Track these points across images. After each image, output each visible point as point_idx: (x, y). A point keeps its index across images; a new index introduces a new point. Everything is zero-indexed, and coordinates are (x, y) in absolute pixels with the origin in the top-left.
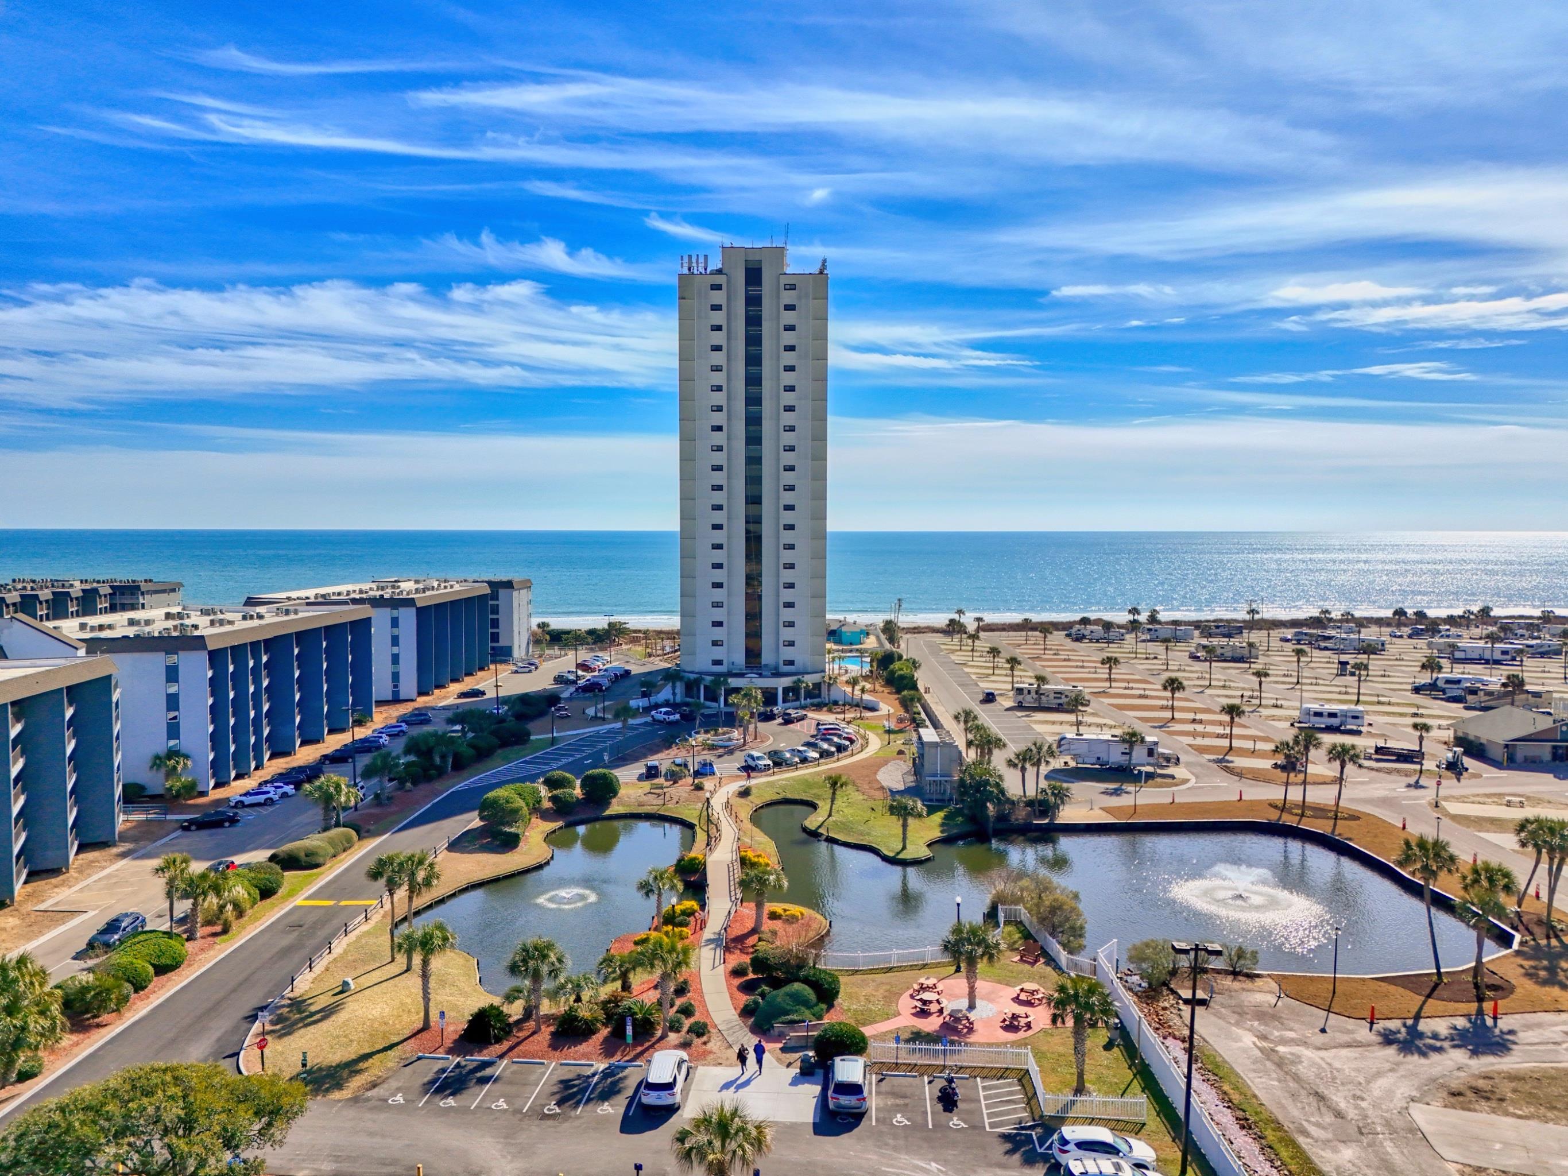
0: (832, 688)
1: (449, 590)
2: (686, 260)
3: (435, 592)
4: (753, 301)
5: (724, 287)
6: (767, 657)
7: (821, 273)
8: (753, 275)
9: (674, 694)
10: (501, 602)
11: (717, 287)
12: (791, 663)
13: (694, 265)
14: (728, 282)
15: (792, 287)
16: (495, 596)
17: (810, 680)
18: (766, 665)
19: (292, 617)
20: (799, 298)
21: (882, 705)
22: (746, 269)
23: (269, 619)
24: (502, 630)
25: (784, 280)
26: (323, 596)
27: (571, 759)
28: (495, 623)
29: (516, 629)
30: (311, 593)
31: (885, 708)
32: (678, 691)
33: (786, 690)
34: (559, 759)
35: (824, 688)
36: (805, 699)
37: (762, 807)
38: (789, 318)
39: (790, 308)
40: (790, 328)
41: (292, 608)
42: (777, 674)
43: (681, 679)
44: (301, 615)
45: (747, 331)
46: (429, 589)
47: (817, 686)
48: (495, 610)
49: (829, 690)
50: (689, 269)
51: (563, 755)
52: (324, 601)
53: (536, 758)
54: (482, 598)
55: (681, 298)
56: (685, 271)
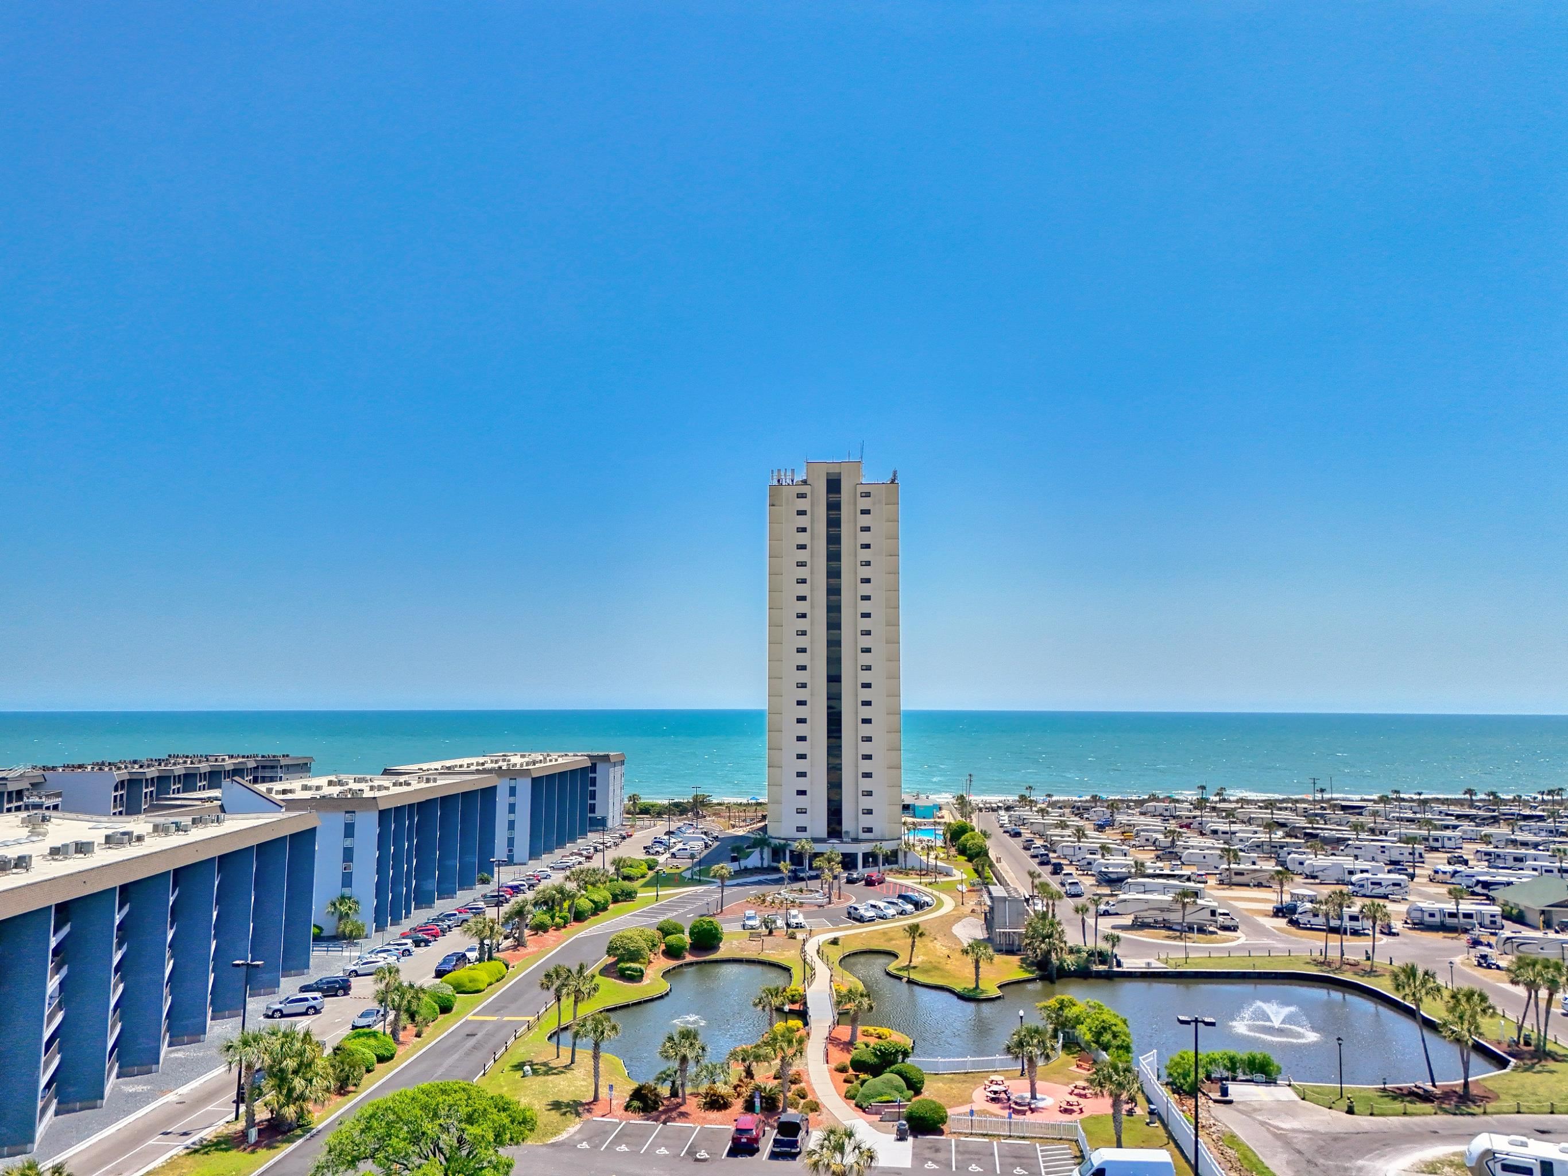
0: (908, 855)
1: (554, 763)
2: (776, 474)
3: (542, 765)
4: (834, 506)
5: (809, 496)
6: (847, 824)
7: (893, 482)
8: (834, 485)
9: (762, 859)
10: (599, 775)
11: (802, 496)
12: (869, 830)
13: (783, 477)
14: (812, 492)
15: (868, 495)
16: (593, 768)
17: (887, 847)
18: (847, 832)
19: (431, 784)
20: (874, 504)
21: (955, 871)
22: (828, 480)
23: (415, 785)
24: (598, 802)
25: (861, 489)
26: (449, 768)
27: (675, 913)
28: (593, 795)
29: (611, 801)
30: (438, 765)
31: (957, 875)
32: (765, 856)
33: (866, 856)
34: (665, 914)
35: (901, 855)
36: (883, 865)
37: (849, 955)
38: (864, 520)
39: (865, 512)
40: (867, 529)
41: (431, 777)
42: (856, 840)
43: (769, 845)
44: (439, 783)
45: (828, 532)
46: (537, 762)
47: (895, 853)
48: (593, 781)
49: (905, 856)
50: (779, 481)
51: (669, 910)
52: (449, 771)
53: (643, 912)
54: (584, 770)
55: (772, 505)
56: (775, 483)
